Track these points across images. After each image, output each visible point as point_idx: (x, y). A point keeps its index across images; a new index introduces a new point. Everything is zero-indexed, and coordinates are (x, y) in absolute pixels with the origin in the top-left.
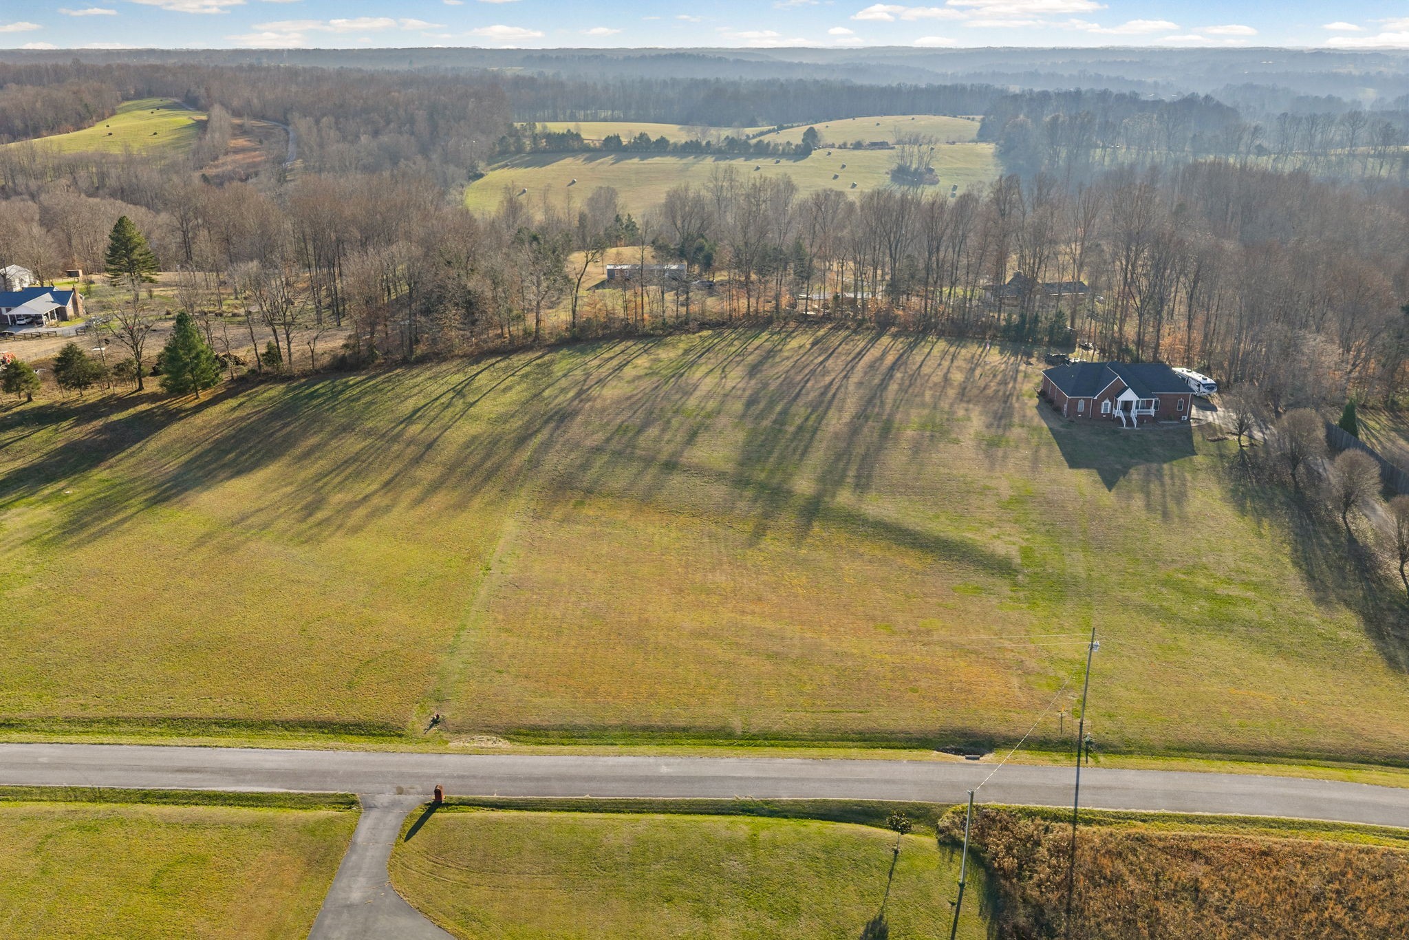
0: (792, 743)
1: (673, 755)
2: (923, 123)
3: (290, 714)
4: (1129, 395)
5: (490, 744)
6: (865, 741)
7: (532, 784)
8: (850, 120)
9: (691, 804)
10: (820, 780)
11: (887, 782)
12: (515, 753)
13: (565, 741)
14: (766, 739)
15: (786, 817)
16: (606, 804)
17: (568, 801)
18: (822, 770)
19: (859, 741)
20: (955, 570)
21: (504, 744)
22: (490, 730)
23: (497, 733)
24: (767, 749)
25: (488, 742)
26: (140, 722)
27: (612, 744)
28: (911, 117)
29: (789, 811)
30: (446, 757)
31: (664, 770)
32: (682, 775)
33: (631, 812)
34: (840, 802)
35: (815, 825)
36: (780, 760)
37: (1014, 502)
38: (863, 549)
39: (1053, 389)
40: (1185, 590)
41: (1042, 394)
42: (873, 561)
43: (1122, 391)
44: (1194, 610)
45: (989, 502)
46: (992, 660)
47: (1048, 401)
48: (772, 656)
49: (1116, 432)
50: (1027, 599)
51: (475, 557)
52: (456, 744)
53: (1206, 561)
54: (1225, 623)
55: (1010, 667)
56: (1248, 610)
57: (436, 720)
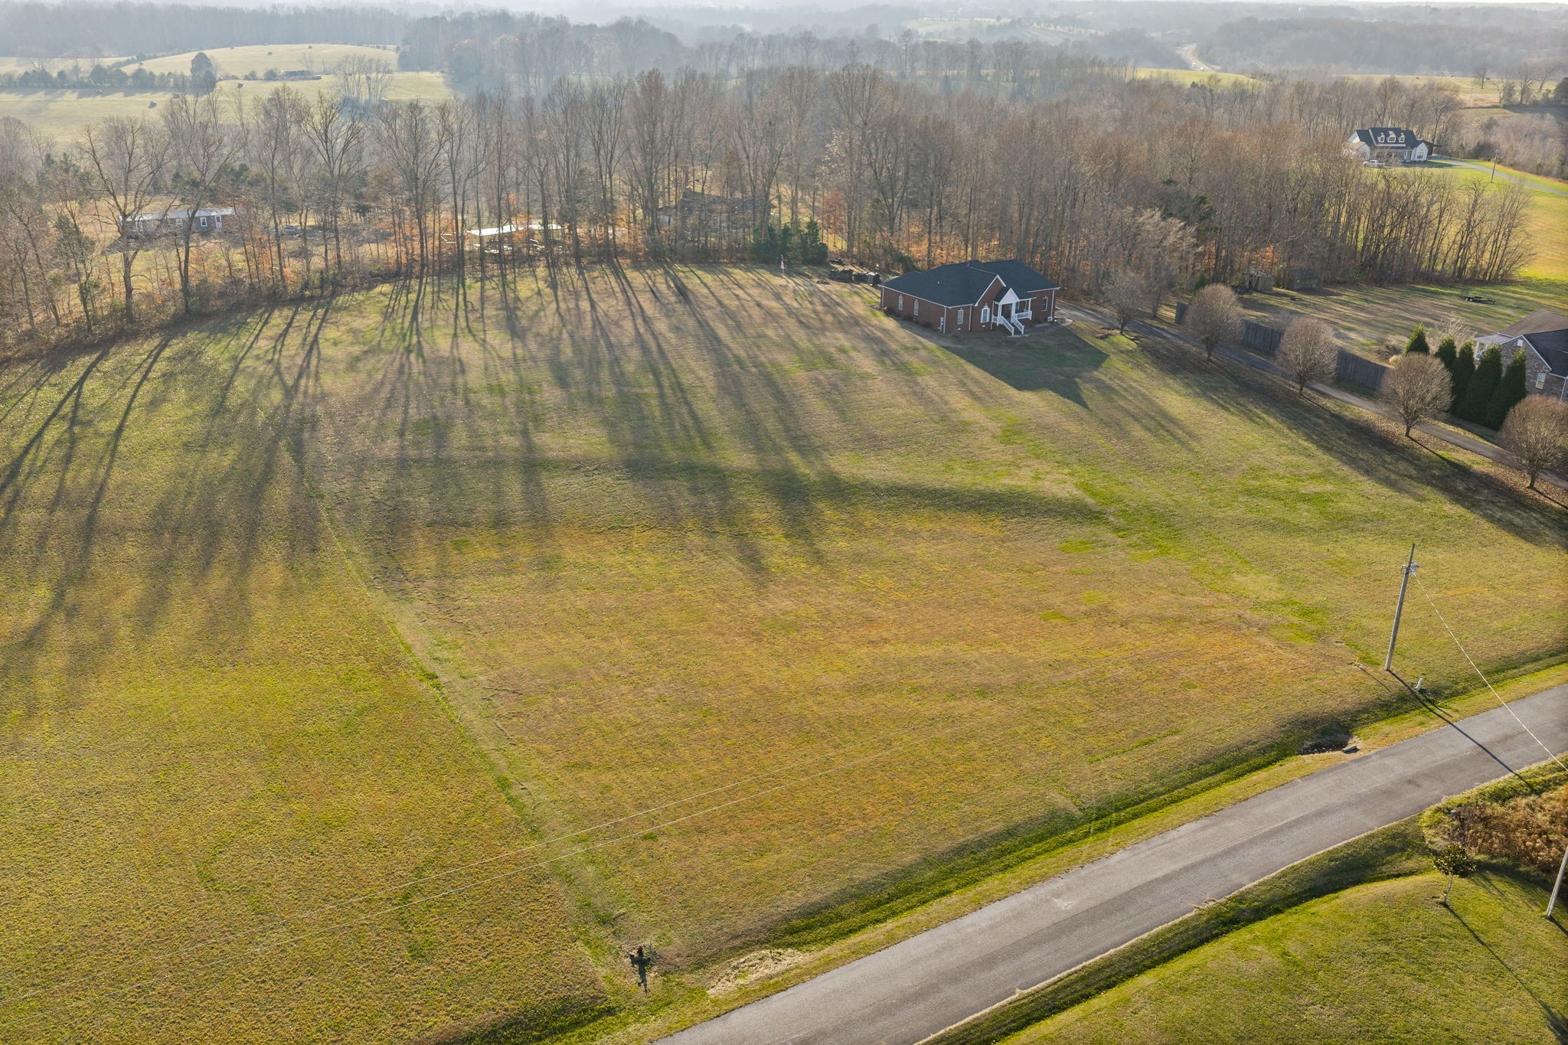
0: (1152, 803)
1: (1044, 878)
2: (326, 52)
4: (1011, 298)
5: (768, 968)
6: (1223, 769)
7: (921, 1007)
8: (228, 49)
9: (1159, 941)
10: (1252, 842)
11: (1320, 814)
12: (828, 965)
13: (872, 914)
14: (1118, 810)
15: (1278, 911)
16: (1056, 991)
17: (1003, 1012)
18: (1235, 828)
19: (1216, 772)
20: (1037, 527)
21: (793, 958)
22: (746, 942)
23: (761, 943)
24: (1136, 823)
25: (764, 965)
27: (943, 894)
28: (307, 46)
29: (1272, 902)
30: (735, 1018)
31: (1066, 905)
32: (1092, 903)
33: (1099, 990)
34: (1311, 863)
35: (1323, 907)
36: (1174, 834)
37: (1011, 434)
38: (910, 525)
39: (908, 303)
40: (1274, 496)
41: (890, 312)
42: (935, 537)
43: (1002, 292)
44: (1304, 514)
45: (985, 439)
46: (1211, 624)
47: (905, 318)
48: (984, 691)
49: (1012, 342)
50: (1148, 543)
51: (388, 663)
52: (720, 988)
53: (1255, 460)
54: (1346, 523)
55: (1238, 626)
56: (1349, 504)
57: (642, 962)
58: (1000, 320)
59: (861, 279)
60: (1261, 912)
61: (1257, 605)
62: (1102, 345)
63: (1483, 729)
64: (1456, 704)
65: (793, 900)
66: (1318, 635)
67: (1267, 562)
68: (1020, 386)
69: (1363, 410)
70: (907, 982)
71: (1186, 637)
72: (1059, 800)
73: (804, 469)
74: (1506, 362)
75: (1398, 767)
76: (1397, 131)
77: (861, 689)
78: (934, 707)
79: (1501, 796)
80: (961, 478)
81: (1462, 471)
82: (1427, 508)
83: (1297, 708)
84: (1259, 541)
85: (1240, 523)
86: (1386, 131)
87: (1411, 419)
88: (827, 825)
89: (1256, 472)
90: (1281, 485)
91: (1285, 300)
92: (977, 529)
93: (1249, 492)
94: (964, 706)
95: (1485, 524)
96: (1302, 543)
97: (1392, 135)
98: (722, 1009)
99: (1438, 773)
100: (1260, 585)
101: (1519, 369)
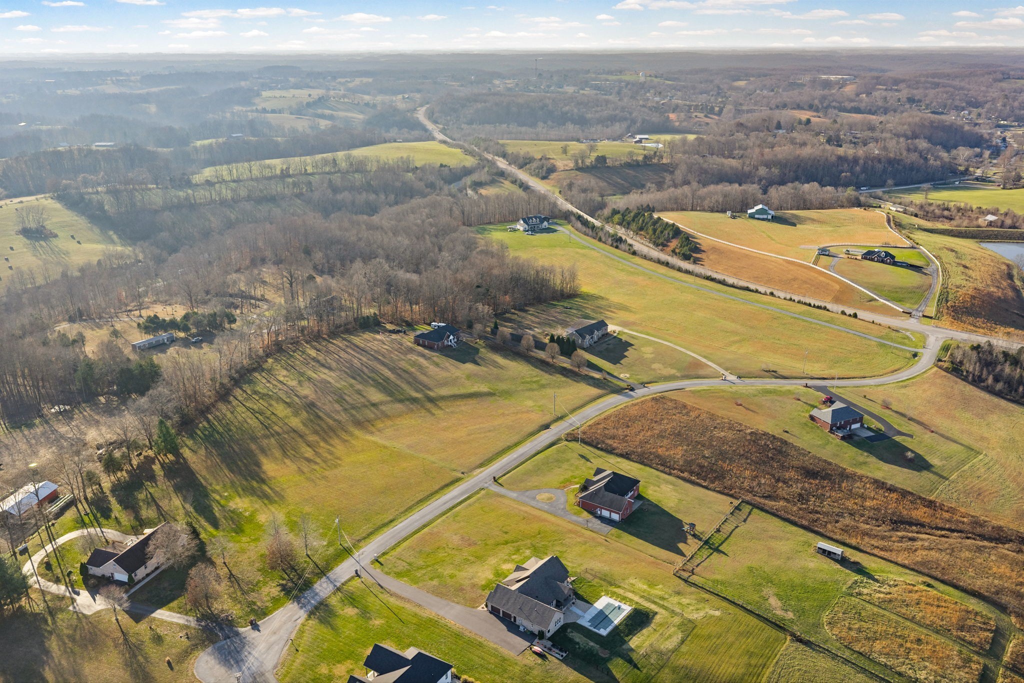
3: (437, 487)
4: (451, 337)
6: (531, 435)
7: (502, 469)
9: (529, 457)
11: (547, 438)
13: (490, 462)
14: (517, 444)
18: (535, 442)
20: (483, 399)
21: (482, 469)
22: (474, 469)
23: (476, 468)
24: (522, 444)
25: (478, 471)
26: (413, 505)
29: (543, 450)
31: (515, 456)
33: (524, 464)
34: (547, 444)
35: (549, 449)
37: (469, 377)
38: (458, 403)
39: (424, 342)
40: (528, 383)
41: (419, 345)
42: (465, 405)
43: (449, 337)
44: (535, 386)
45: (463, 380)
46: (523, 412)
47: (424, 346)
48: (490, 431)
49: (454, 349)
50: (506, 398)
51: (385, 447)
52: (475, 474)
53: (522, 374)
54: (543, 386)
55: (528, 412)
56: (543, 382)
57: (463, 473)
58: (450, 343)
59: (400, 331)
60: (541, 452)
61: (530, 407)
62: (476, 346)
63: (570, 421)
64: (567, 418)
65: (478, 462)
66: (542, 411)
67: (530, 398)
68: (464, 363)
69: (541, 355)
70: (499, 468)
71: (519, 416)
72: (508, 444)
73: (431, 394)
74: (571, 340)
75: (558, 430)
76: (536, 217)
77: (469, 435)
78: (483, 435)
79: (573, 430)
80: (463, 391)
81: (565, 369)
82: (559, 380)
83: (541, 424)
84: (527, 394)
85: (523, 390)
86: (531, 218)
87: (553, 357)
88: (477, 454)
89: (523, 378)
90: (529, 380)
91: (516, 316)
92: (471, 402)
93: (523, 383)
94: (488, 434)
95: (570, 381)
96: (536, 393)
97: (534, 219)
98: (475, 476)
99: (564, 429)
100: (530, 403)
101: (574, 341)
